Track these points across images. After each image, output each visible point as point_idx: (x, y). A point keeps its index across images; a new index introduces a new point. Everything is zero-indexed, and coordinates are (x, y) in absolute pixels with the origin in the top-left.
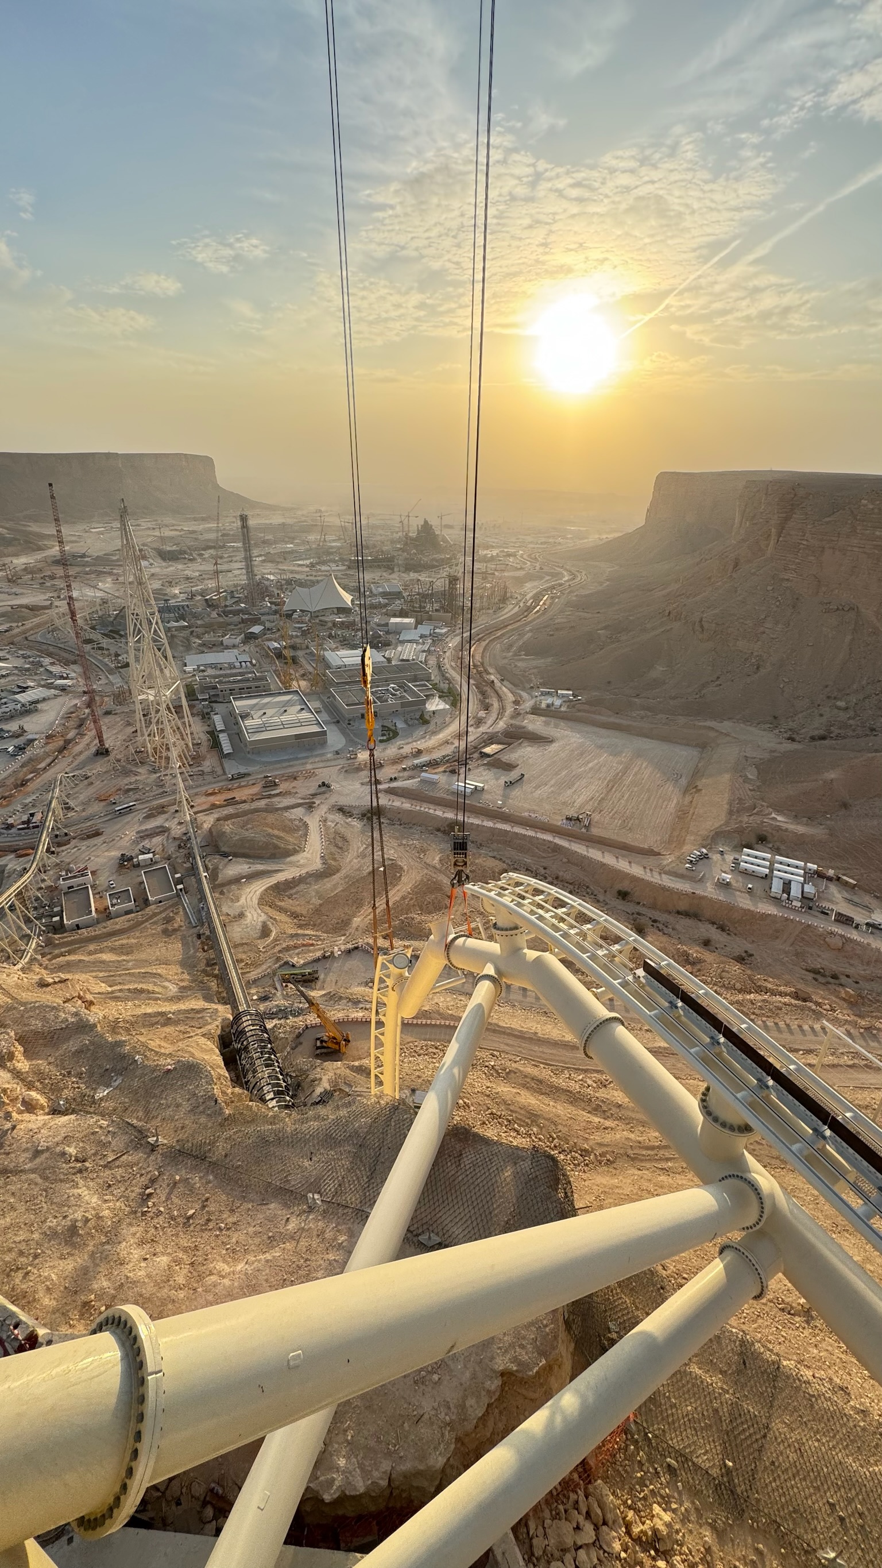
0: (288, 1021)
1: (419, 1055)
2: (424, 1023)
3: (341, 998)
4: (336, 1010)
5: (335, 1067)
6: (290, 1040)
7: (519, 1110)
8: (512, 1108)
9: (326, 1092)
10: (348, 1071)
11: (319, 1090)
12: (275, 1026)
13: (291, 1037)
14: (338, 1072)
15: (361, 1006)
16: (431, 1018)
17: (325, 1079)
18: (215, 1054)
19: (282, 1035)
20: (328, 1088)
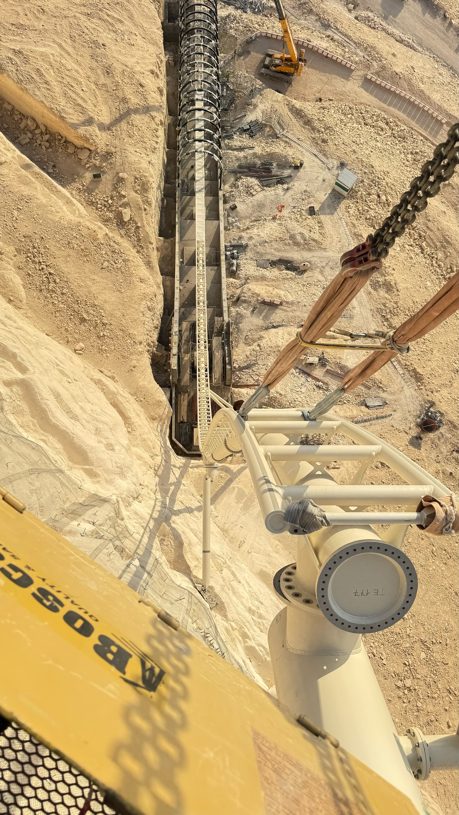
0: (244, 15)
1: (366, 124)
2: (388, 87)
3: (311, 11)
4: (299, 25)
5: (274, 99)
6: (239, 42)
7: (435, 230)
8: (430, 224)
9: (256, 123)
10: (286, 109)
11: (251, 117)
12: (228, 16)
13: (241, 39)
14: (276, 106)
15: (329, 33)
16: (398, 85)
17: (261, 107)
18: (156, 24)
19: (232, 32)
20: (260, 120)
